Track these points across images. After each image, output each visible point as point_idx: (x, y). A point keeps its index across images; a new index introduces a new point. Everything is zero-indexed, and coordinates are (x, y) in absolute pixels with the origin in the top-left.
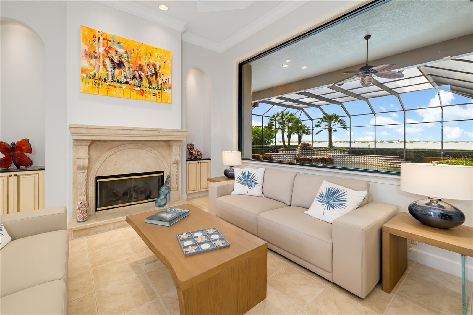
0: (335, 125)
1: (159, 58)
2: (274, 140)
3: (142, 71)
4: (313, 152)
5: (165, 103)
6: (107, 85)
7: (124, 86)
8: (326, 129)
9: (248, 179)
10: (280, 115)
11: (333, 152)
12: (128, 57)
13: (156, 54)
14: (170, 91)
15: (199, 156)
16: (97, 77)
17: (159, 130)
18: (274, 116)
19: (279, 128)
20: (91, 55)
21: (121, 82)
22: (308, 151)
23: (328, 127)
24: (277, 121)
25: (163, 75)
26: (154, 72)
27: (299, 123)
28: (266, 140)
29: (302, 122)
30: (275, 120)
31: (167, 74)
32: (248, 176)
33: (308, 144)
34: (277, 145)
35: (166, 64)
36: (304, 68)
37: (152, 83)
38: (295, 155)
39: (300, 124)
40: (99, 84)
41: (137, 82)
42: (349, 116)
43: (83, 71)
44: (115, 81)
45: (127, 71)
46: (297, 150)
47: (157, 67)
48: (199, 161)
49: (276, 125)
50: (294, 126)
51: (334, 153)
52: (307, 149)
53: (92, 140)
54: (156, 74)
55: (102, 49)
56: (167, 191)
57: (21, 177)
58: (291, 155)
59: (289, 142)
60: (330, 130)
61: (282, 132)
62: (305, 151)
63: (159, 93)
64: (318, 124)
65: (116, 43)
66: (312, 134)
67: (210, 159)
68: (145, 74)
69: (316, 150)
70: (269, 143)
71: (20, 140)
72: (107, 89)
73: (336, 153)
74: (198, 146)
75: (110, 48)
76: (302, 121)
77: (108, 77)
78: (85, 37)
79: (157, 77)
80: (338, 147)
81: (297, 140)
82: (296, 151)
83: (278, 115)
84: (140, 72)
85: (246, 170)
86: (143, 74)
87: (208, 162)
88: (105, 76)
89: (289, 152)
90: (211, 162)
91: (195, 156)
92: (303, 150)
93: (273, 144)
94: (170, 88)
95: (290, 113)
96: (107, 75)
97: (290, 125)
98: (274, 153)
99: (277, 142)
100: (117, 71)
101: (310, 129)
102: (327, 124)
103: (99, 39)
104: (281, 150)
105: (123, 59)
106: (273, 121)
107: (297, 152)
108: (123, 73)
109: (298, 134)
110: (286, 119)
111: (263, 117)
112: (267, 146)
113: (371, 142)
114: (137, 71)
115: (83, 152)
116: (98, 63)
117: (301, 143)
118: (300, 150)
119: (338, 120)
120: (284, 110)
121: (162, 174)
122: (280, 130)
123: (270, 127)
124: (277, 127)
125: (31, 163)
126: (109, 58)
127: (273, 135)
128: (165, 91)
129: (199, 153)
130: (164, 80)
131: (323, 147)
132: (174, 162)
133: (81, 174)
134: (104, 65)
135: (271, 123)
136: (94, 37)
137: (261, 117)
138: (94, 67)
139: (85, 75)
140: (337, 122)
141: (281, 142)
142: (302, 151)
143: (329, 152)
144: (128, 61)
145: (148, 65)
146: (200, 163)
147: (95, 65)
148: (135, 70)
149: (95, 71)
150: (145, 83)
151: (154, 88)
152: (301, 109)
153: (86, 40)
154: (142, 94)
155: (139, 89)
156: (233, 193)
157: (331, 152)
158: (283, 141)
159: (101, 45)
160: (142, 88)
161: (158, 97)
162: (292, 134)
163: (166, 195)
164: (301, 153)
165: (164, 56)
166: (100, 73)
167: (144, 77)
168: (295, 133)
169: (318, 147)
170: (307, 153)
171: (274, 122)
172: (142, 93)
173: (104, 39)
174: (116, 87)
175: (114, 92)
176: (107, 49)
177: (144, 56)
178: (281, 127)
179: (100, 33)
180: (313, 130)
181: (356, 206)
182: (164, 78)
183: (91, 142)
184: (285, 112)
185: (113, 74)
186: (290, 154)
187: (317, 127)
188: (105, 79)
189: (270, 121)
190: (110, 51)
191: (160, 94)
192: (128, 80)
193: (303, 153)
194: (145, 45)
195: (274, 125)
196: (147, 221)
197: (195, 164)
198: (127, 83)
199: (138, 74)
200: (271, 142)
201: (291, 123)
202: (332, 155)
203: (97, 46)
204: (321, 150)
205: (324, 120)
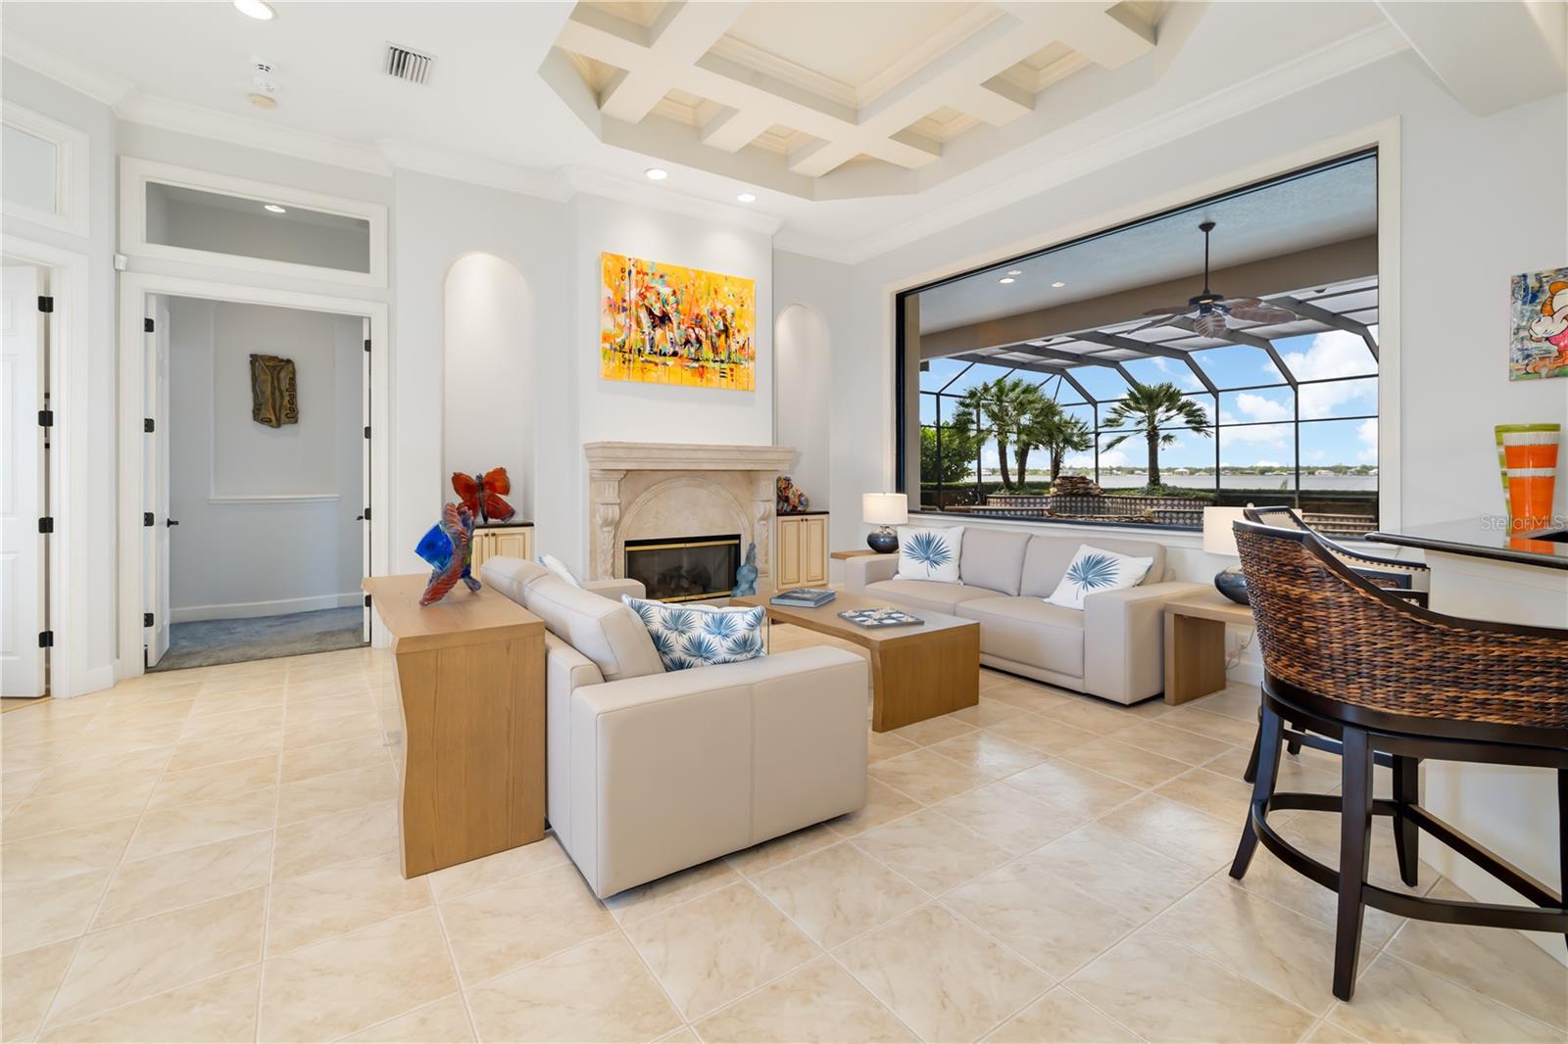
0: (1168, 419)
1: (731, 297)
2: (973, 465)
3: (701, 327)
4: (1099, 502)
5: (744, 390)
6: (643, 362)
7: (671, 361)
8: (1140, 431)
9: (927, 548)
10: (993, 390)
11: (1162, 502)
12: (677, 303)
13: (726, 289)
14: (751, 364)
15: (802, 504)
16: (627, 347)
17: (740, 449)
18: (972, 395)
19: (990, 431)
20: (618, 307)
21: (665, 355)
22: (1082, 501)
23: (1145, 425)
24: (982, 410)
25: (739, 331)
26: (722, 328)
27: (1054, 414)
28: (949, 467)
29: (1062, 412)
30: (977, 406)
31: (746, 330)
32: (929, 542)
33: (1084, 478)
34: (983, 481)
35: (745, 307)
36: (1057, 285)
37: (720, 351)
38: (1041, 513)
39: (1057, 419)
40: (630, 361)
41: (693, 350)
42: (1214, 391)
43: (605, 338)
44: (655, 353)
45: (676, 330)
46: (1047, 498)
47: (729, 316)
48: (805, 517)
49: (979, 420)
50: (1037, 423)
51: (1166, 505)
52: (1079, 495)
53: (628, 471)
54: (726, 330)
55: (634, 293)
56: (753, 576)
57: (500, 538)
58: (1027, 510)
59: (1022, 471)
60: (1153, 436)
61: (1000, 442)
62: (1074, 499)
63: (732, 370)
64: (1113, 416)
65: (657, 277)
66: (1096, 446)
67: (827, 513)
68: (706, 332)
69: (1109, 497)
70: (958, 475)
71: (491, 470)
72: (642, 369)
73: (1172, 506)
74: (800, 484)
75: (648, 288)
76: (1062, 408)
77: (644, 346)
78: (608, 272)
79: (727, 337)
80: (1178, 486)
81: (1047, 465)
82: (1044, 500)
83: (986, 389)
84: (697, 330)
85: (923, 532)
86: (703, 334)
87: (823, 520)
88: (639, 345)
89: (1022, 504)
90: (828, 520)
91: (794, 506)
92: (1065, 495)
93: (972, 480)
94: (753, 359)
95: (1024, 384)
96: (643, 341)
97: (1025, 420)
98: (974, 504)
99: (983, 472)
100: (659, 332)
101: (1087, 433)
102: (1139, 415)
103: (630, 272)
104: (997, 498)
105: (668, 308)
106: (971, 410)
107: (1046, 503)
108: (669, 335)
109: (1052, 448)
110: (1012, 401)
111: (941, 397)
112: (951, 486)
113: (1323, 471)
114: (693, 329)
115: (611, 493)
116: (628, 321)
117: (1060, 475)
118: (1059, 495)
119: (1179, 403)
120: (1005, 377)
121: (737, 542)
122: (991, 437)
123: (961, 425)
124: (982, 427)
125: (512, 513)
126: (646, 307)
127: (970, 449)
128: (742, 366)
129: (803, 499)
130: (741, 344)
131: (1131, 487)
132: (764, 514)
133: (606, 535)
134: (639, 323)
135: (964, 414)
136: (623, 271)
137: (935, 396)
138: (622, 328)
139: (608, 346)
140: (1174, 412)
141: (994, 471)
142: (1063, 499)
143: (1149, 502)
144: (677, 311)
145: (712, 314)
146: (807, 520)
147: (623, 323)
148: (688, 327)
149: (623, 337)
150: (707, 352)
151: (722, 362)
152: (1060, 371)
153: (610, 279)
154: (701, 375)
155: (696, 365)
156: (897, 577)
157: (1155, 502)
158: (1001, 469)
159: (633, 285)
160: (701, 363)
161: (730, 378)
162: (1032, 447)
163: (752, 582)
164: (1060, 507)
165: (741, 292)
166: (632, 340)
167: (704, 340)
168: (1041, 446)
169: (1117, 487)
170: (1079, 504)
171: (975, 412)
172: (701, 372)
173: (638, 273)
174: (656, 364)
175: (656, 373)
176: (643, 290)
177: (705, 297)
178: (995, 428)
179: (632, 262)
180: (1098, 435)
181: (1133, 582)
182: (740, 338)
183: (625, 472)
184: (1009, 382)
185: (653, 338)
186: (1025, 507)
187: (1112, 426)
188: (639, 350)
189: (962, 408)
190: (648, 295)
191: (734, 373)
192: (677, 349)
193: (1065, 507)
194: (706, 273)
195: (973, 422)
196: (773, 601)
197: (795, 523)
198: (675, 354)
199: (694, 336)
200: (966, 472)
201: (1028, 416)
202: (1159, 512)
203: (627, 288)
204: (1123, 496)
205: (1132, 404)
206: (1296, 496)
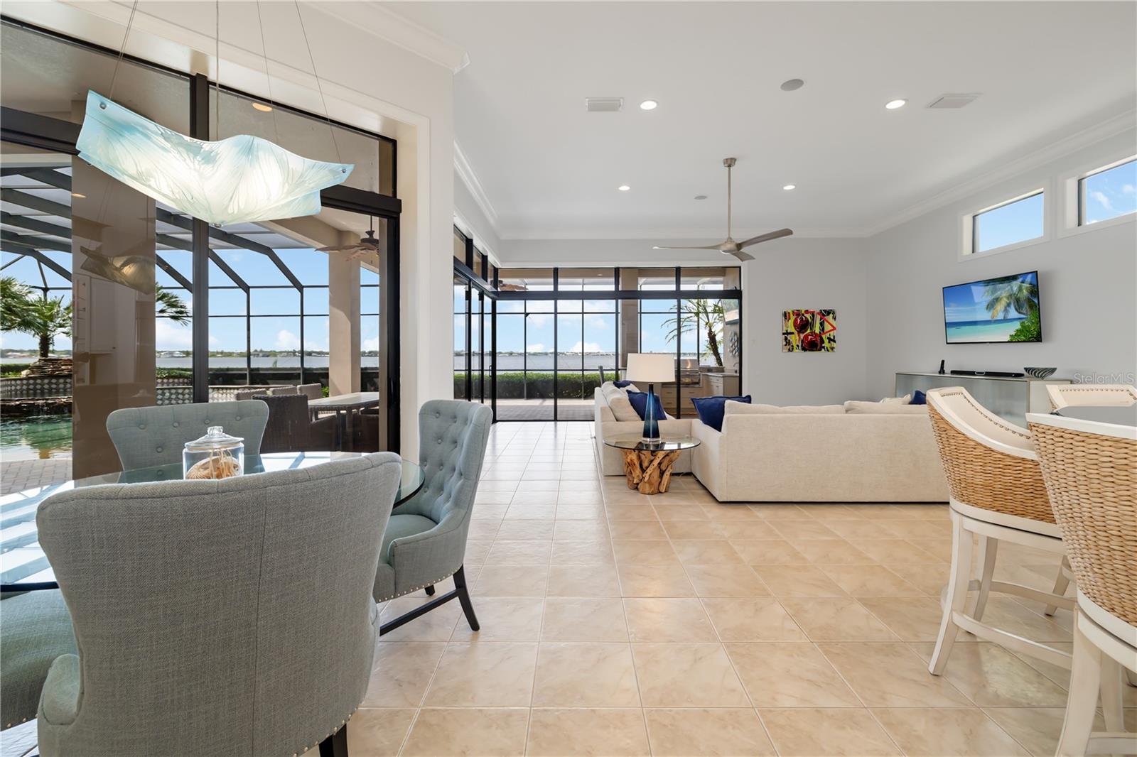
42: (190, 288)
152: (31, 252)
206: (247, 372)
